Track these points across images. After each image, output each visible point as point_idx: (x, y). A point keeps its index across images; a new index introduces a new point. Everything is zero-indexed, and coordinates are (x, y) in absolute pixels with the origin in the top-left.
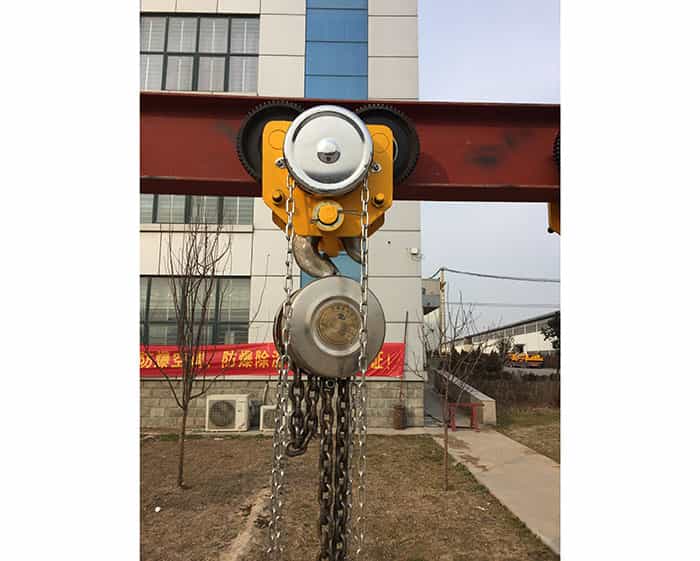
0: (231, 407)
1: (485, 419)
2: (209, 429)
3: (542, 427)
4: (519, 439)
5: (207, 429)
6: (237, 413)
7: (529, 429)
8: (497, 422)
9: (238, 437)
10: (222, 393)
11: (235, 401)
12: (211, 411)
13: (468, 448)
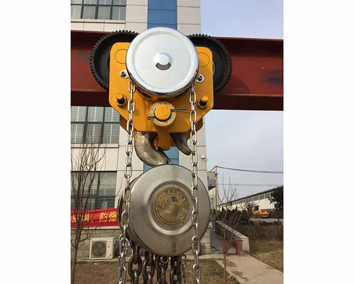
0: (103, 245)
1: (243, 249)
2: (91, 258)
3: (274, 252)
4: (263, 260)
5: (90, 258)
6: (107, 248)
7: (267, 254)
8: (250, 251)
9: (107, 262)
10: (99, 237)
11: (106, 242)
12: (93, 248)
13: (236, 266)
